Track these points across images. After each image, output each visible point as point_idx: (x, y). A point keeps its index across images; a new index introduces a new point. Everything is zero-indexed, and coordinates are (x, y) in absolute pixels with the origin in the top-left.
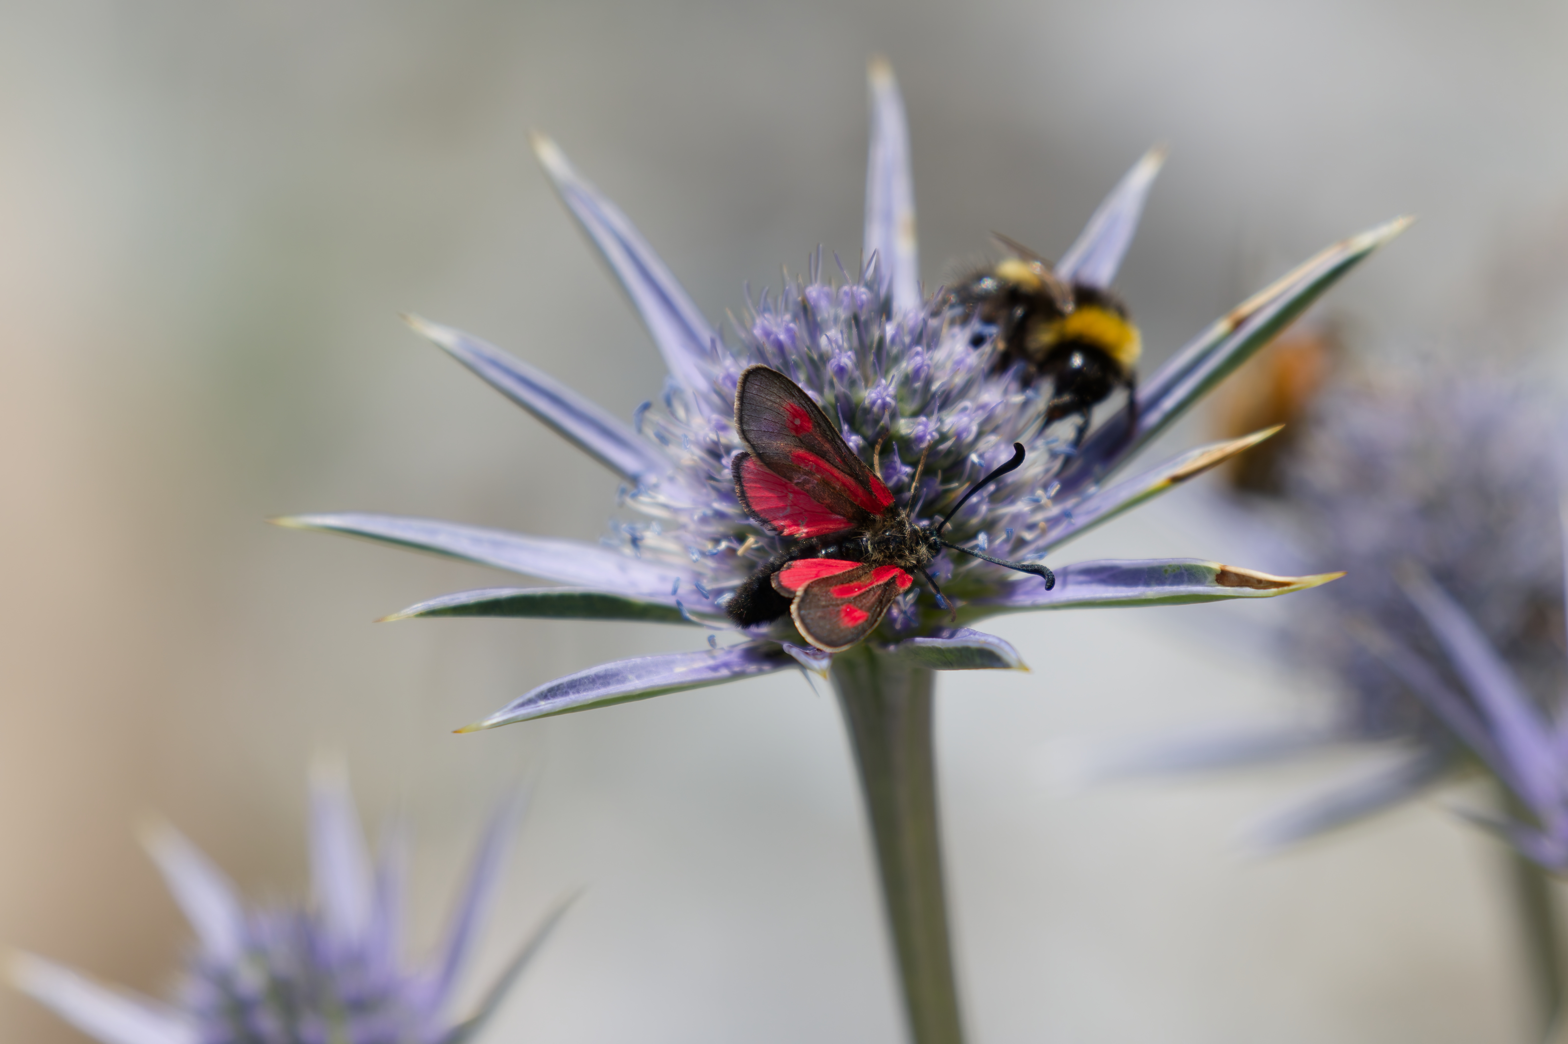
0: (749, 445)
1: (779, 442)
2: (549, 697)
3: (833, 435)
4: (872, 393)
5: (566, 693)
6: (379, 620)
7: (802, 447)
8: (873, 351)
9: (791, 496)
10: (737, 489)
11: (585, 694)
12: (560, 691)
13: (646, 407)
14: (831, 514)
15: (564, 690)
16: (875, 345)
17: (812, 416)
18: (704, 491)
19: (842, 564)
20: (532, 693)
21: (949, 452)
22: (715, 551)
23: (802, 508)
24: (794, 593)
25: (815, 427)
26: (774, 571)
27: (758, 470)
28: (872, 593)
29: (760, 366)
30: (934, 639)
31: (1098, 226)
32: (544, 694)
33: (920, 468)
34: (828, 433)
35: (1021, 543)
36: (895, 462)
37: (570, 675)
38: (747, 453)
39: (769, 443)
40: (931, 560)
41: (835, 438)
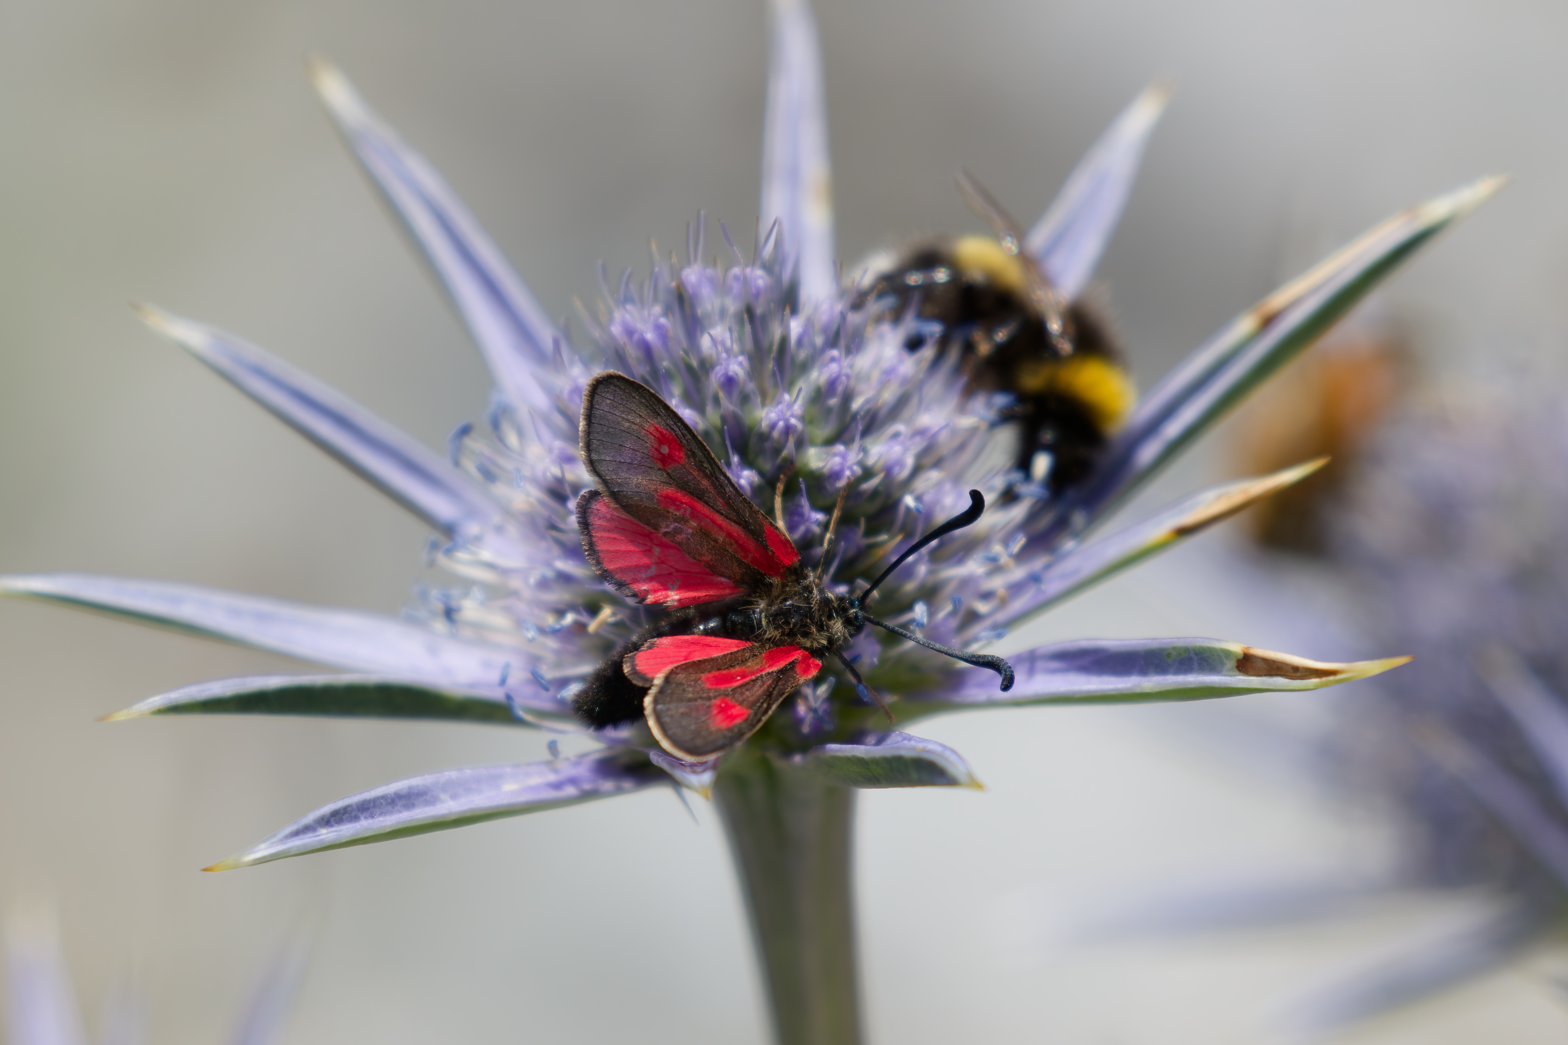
0: (600, 481)
1: (640, 477)
2: (333, 823)
3: (712, 468)
4: (772, 413)
5: (356, 818)
6: (102, 719)
7: (671, 484)
8: (772, 355)
9: (657, 550)
10: (583, 540)
11: (381, 819)
12: (347, 815)
13: (465, 431)
14: (713, 575)
15: (353, 814)
16: (775, 348)
17: (684, 442)
18: (543, 545)
19: (725, 643)
20: (310, 818)
21: (875, 493)
22: (558, 627)
23: (672, 566)
24: (651, 681)
25: (688, 458)
26: (630, 652)
27: (612, 515)
28: (759, 683)
29: (612, 374)
30: (855, 746)
32: (326, 820)
33: (836, 514)
34: (707, 468)
35: (973, 617)
36: (801, 506)
37: (361, 793)
38: (598, 491)
39: (626, 479)
40: (849, 640)
41: (718, 474)
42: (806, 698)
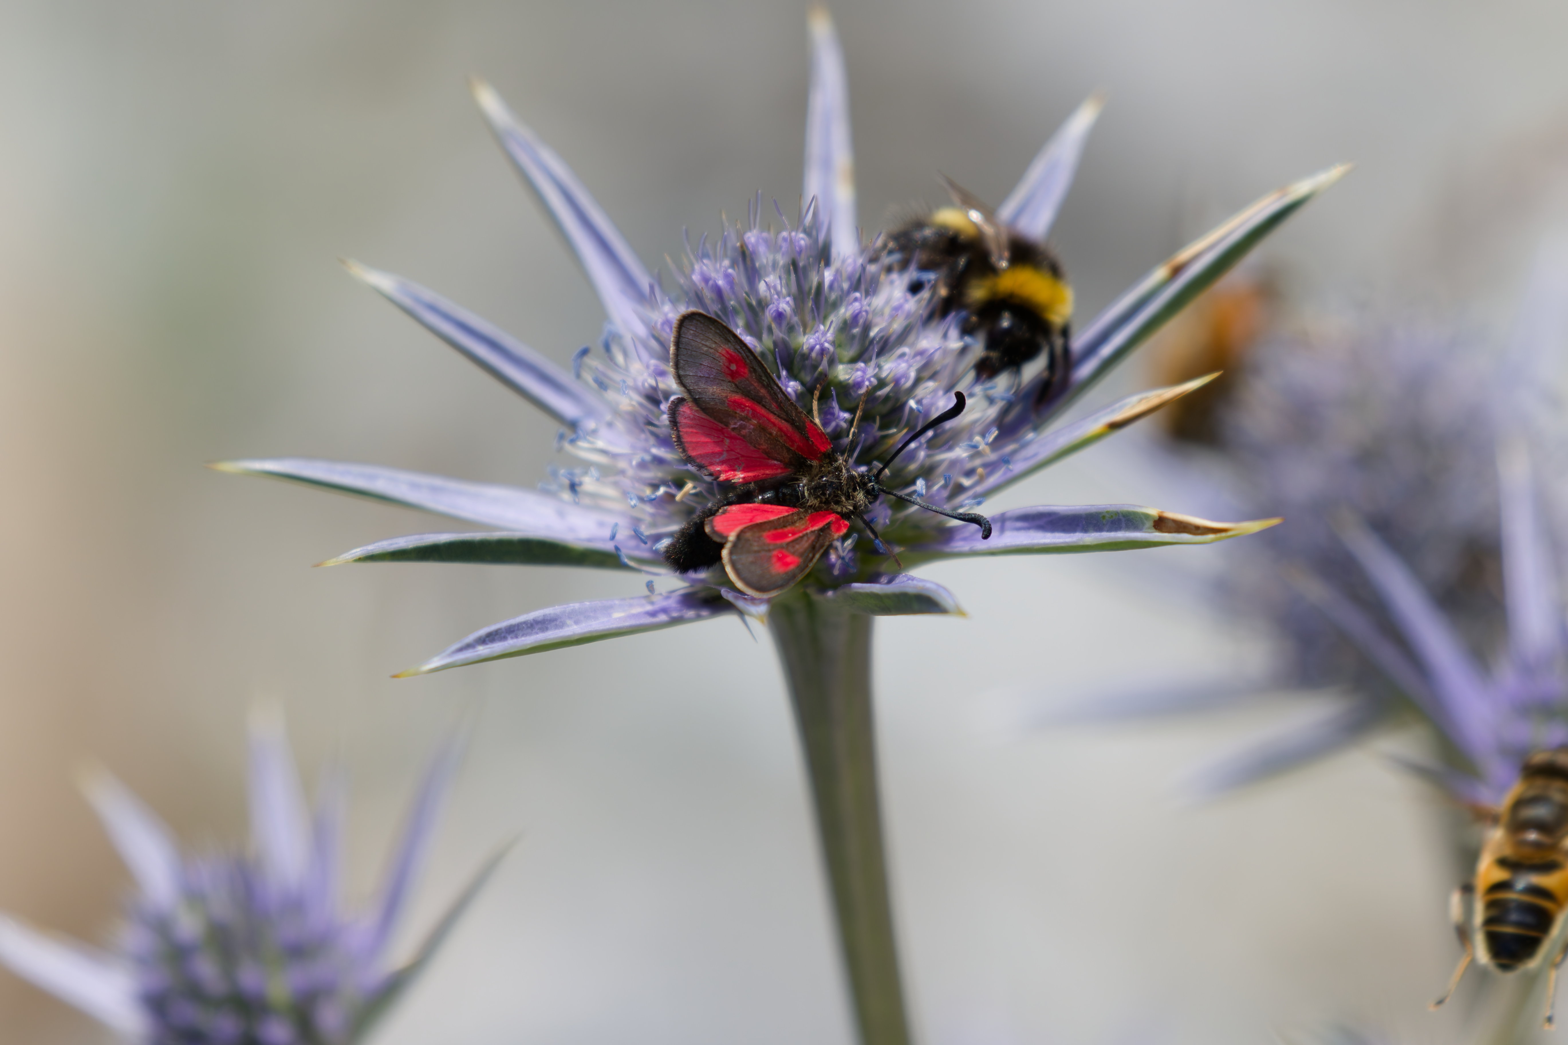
0: (686, 390)
1: (715, 388)
2: (487, 642)
3: (769, 381)
4: (811, 338)
5: (504, 638)
6: (318, 565)
7: (738, 392)
8: (811, 296)
9: (727, 441)
10: (674, 434)
11: (523, 638)
12: (498, 636)
13: (585, 352)
14: (768, 459)
15: (503, 635)
16: (813, 291)
17: (748, 361)
18: (643, 436)
19: (778, 509)
20: (471, 638)
21: (887, 398)
22: (653, 497)
23: (738, 453)
24: (726, 538)
25: (751, 373)
26: (708, 516)
27: (694, 415)
28: (805, 538)
29: (694, 311)
30: (872, 584)
31: (1036, 173)
32: (482, 639)
33: (859, 414)
34: (764, 378)
35: (959, 489)
36: (833, 408)
37: (508, 620)
38: (684, 398)
39: (705, 389)
40: (868, 506)
41: (772, 385)
42: (836, 549)
